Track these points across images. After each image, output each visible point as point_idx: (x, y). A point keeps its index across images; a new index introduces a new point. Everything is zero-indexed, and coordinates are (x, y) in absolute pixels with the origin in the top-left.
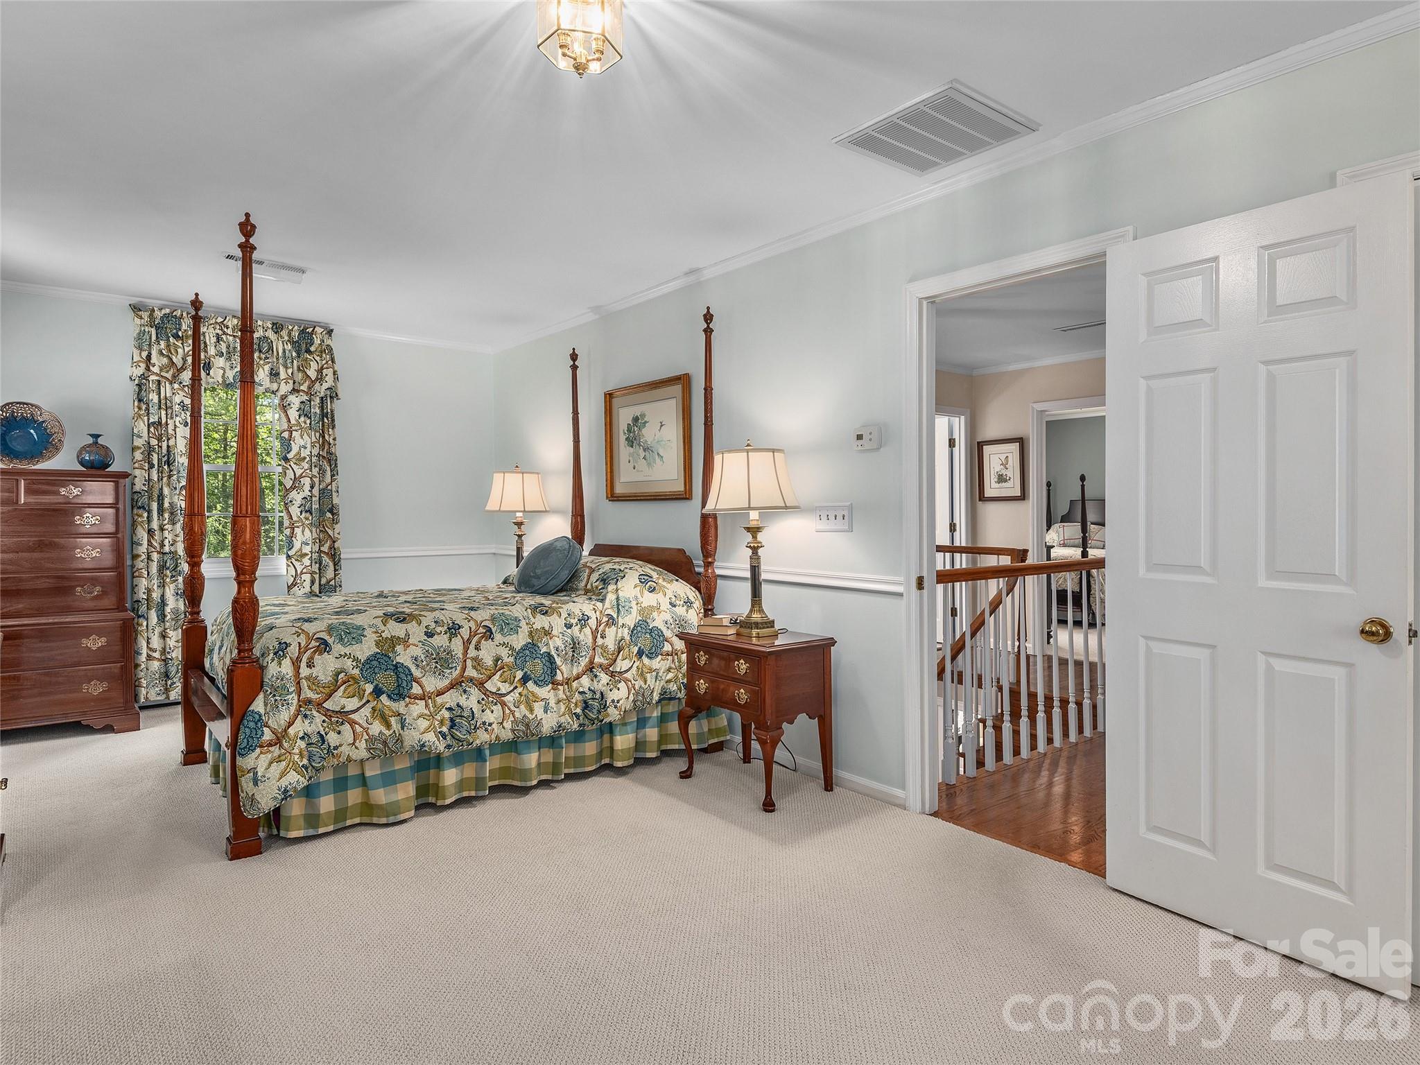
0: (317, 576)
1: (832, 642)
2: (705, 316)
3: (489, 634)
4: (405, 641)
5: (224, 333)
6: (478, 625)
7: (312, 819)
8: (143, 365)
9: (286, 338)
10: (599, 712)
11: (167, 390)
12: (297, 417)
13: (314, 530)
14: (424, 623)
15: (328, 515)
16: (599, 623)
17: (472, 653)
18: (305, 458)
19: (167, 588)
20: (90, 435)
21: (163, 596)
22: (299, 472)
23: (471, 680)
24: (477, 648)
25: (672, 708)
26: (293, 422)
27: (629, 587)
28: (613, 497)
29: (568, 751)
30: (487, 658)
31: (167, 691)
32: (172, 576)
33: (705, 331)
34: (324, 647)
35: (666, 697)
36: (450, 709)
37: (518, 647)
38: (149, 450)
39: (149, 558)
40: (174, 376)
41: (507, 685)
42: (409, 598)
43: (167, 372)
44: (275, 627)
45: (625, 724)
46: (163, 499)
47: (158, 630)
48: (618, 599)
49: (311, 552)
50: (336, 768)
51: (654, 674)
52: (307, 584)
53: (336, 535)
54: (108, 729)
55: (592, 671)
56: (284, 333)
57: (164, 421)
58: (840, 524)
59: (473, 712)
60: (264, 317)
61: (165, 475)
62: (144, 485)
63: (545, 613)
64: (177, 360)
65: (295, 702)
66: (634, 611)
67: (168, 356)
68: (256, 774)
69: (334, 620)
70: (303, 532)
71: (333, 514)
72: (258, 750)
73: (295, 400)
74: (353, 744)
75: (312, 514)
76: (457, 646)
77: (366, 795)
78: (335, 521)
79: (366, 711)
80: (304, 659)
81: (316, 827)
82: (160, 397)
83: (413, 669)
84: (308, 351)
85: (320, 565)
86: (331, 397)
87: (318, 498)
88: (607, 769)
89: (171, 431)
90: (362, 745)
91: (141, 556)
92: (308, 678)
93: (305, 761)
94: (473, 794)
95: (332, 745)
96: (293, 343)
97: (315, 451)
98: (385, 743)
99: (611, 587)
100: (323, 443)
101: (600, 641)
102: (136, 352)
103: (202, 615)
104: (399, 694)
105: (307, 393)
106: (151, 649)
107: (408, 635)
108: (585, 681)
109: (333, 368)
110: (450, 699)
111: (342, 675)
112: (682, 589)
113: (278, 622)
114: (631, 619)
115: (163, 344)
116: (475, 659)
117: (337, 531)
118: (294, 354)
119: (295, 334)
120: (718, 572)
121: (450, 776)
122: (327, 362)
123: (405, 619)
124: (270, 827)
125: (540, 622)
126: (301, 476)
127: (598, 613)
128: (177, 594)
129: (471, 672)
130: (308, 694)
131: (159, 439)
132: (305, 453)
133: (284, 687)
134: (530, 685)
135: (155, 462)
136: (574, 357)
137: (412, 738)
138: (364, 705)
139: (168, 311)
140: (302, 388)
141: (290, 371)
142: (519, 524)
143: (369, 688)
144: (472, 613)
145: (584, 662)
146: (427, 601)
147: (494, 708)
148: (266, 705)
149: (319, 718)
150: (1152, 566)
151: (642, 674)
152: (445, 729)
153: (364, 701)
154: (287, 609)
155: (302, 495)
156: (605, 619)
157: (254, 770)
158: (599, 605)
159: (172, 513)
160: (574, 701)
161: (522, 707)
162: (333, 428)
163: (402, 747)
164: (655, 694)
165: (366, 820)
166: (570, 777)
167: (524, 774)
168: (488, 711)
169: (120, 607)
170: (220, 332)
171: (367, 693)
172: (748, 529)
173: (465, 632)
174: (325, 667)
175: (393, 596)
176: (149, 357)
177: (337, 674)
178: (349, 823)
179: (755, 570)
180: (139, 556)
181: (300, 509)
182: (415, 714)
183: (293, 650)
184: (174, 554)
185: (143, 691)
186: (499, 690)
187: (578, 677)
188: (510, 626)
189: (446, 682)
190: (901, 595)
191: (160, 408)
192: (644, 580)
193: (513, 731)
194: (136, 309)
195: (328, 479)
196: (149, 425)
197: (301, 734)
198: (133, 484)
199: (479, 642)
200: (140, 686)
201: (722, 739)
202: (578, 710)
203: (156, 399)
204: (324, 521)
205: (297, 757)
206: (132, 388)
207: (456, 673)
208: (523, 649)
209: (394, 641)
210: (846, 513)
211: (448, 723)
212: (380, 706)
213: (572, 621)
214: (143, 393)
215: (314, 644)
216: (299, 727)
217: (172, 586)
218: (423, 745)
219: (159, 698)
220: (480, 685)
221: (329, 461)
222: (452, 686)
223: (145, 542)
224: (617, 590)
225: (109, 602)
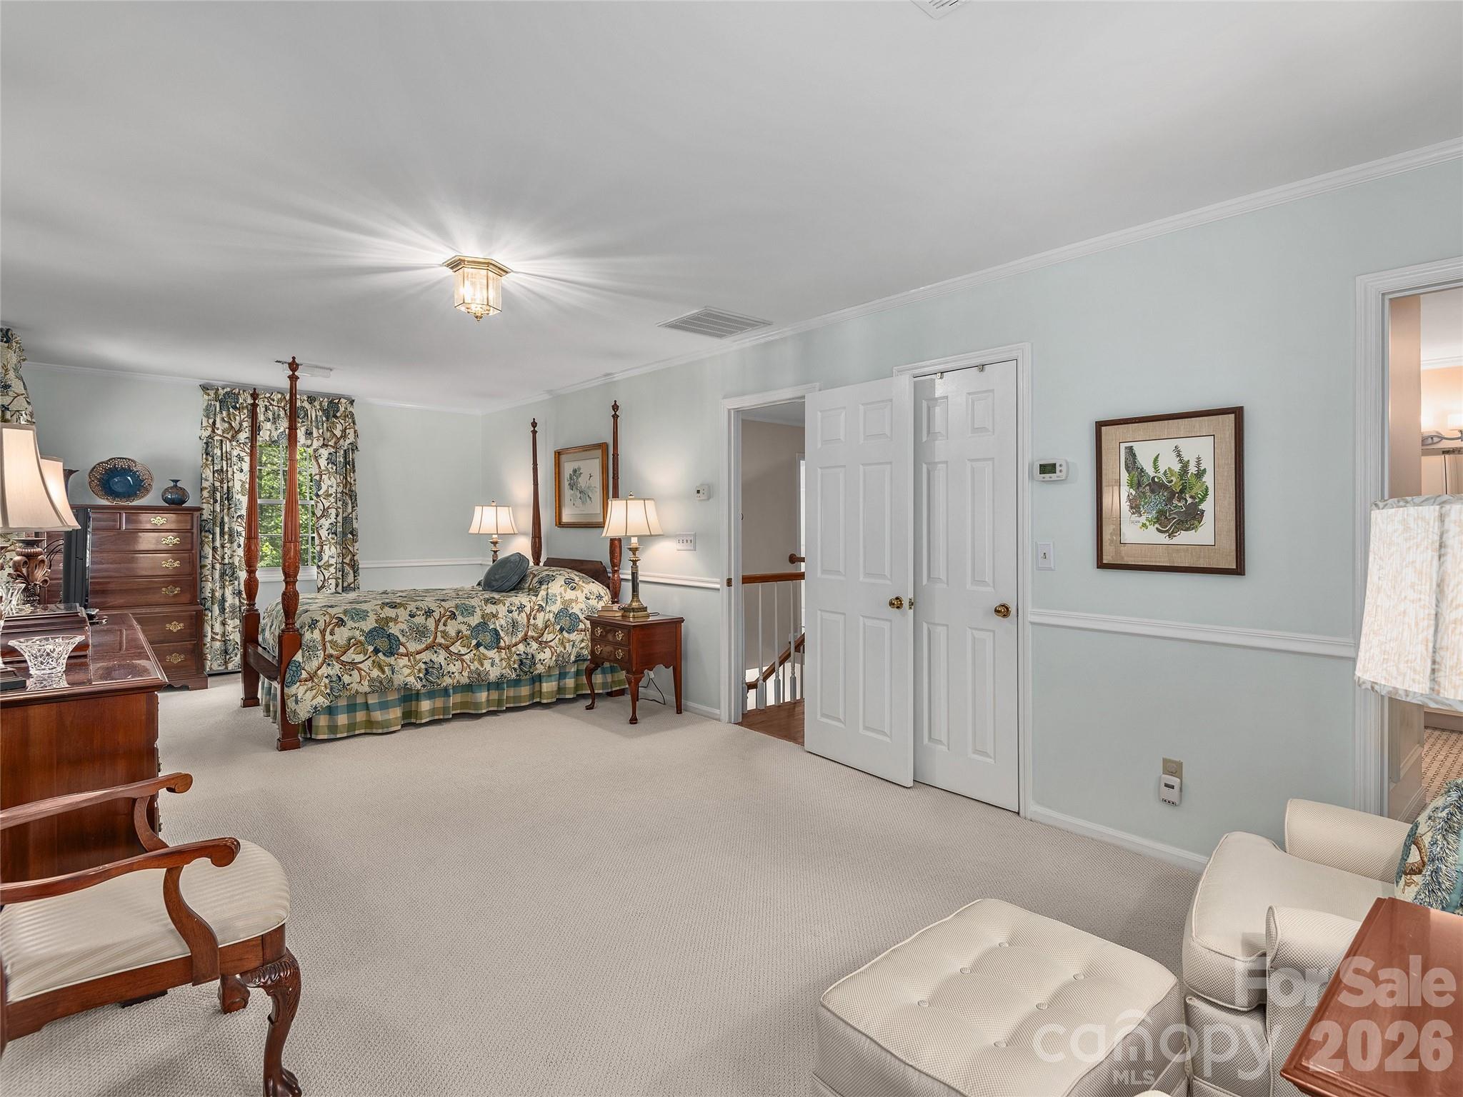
0: (340, 581)
1: (681, 620)
2: (613, 406)
3: (453, 616)
4: (395, 620)
5: (271, 404)
6: (446, 610)
7: (333, 728)
8: (210, 429)
9: (318, 407)
10: (530, 667)
11: (227, 446)
12: (326, 465)
13: (338, 547)
14: (409, 609)
15: (350, 536)
16: (532, 610)
17: (441, 628)
18: (332, 494)
19: (226, 589)
20: (172, 481)
21: (223, 595)
22: (327, 505)
23: (440, 645)
24: (445, 625)
25: (584, 666)
26: (323, 468)
27: (557, 587)
28: (560, 524)
29: (509, 692)
30: (452, 631)
31: (226, 663)
32: (230, 581)
33: (613, 416)
34: (341, 622)
35: (579, 659)
36: (425, 663)
37: (473, 624)
38: (214, 489)
39: (213, 567)
40: (233, 437)
41: (465, 649)
42: (404, 594)
43: (228, 433)
44: (309, 611)
45: (550, 676)
46: (224, 525)
47: (219, 619)
48: (547, 594)
49: (336, 563)
50: (349, 698)
51: (572, 643)
52: (333, 587)
53: (355, 551)
54: (185, 688)
55: (526, 641)
56: (316, 403)
57: (225, 469)
58: (690, 546)
59: (441, 665)
60: (303, 393)
61: (226, 507)
62: (210, 515)
63: (495, 603)
64: (235, 425)
65: (322, 655)
66: (559, 602)
67: (228, 422)
68: (297, 697)
69: (348, 607)
70: (330, 548)
71: (353, 536)
72: (298, 683)
73: (324, 453)
74: (360, 682)
75: (337, 535)
76: (431, 623)
77: (369, 715)
78: (354, 541)
79: (369, 662)
80: (328, 630)
81: (335, 733)
82: (222, 452)
83: (401, 638)
84: (335, 416)
85: (343, 572)
86: (352, 450)
87: (341, 524)
88: (539, 705)
89: (230, 476)
90: (366, 683)
91: (207, 566)
92: (330, 642)
93: (328, 691)
94: (441, 717)
95: (346, 683)
96: (323, 410)
97: (340, 490)
98: (381, 682)
99: (543, 587)
100: (346, 483)
101: (532, 621)
102: (205, 420)
103: (257, 607)
104: (390, 653)
105: (333, 447)
106: (214, 633)
107: (397, 616)
108: (521, 647)
109: (354, 428)
110: (426, 656)
111: (353, 640)
112: (596, 588)
113: (311, 608)
114: (556, 608)
115: (225, 413)
116: (443, 632)
117: (356, 548)
118: (324, 419)
119: (325, 404)
120: (622, 576)
121: (425, 705)
122: (349, 424)
123: (396, 606)
124: (305, 733)
125: (490, 609)
126: (329, 508)
127: (532, 603)
128: (234, 593)
129: (440, 640)
130: (330, 651)
131: (222, 482)
132: (332, 491)
133: (315, 646)
134: (482, 649)
135: (218, 498)
136: (534, 424)
137: (399, 679)
138: (368, 658)
139: (229, 389)
140: (330, 443)
141: (321, 431)
142: (495, 543)
143: (371, 648)
144: (443, 603)
145: (520, 635)
146: (414, 596)
147: (456, 663)
148: (303, 657)
149: (337, 666)
150: (824, 571)
151: (562, 643)
152: (421, 675)
153: (367, 657)
154: (317, 601)
155: (329, 521)
156: (537, 607)
157: (296, 696)
158: (534, 598)
159: (230, 535)
160: (513, 660)
161: (476, 663)
162: (354, 472)
163: (392, 685)
164: (572, 657)
165: (368, 731)
166: (509, 710)
167: (477, 705)
168: (451, 665)
169: (193, 602)
170: (268, 404)
171: (369, 652)
172: (630, 549)
173: (436, 615)
174: (342, 635)
175: (393, 593)
176: (214, 423)
177: (350, 640)
178: (357, 732)
179: (634, 575)
180: (206, 566)
181: (328, 532)
182: (401, 665)
183: (321, 625)
184: (232, 565)
185: (209, 663)
186: (460, 651)
187: (516, 645)
188: (469, 611)
189: (423, 646)
190: (718, 590)
191: (222, 459)
192: (568, 582)
193: (469, 677)
194: (205, 388)
195: (350, 510)
196: (214, 472)
197: (326, 675)
198: (201, 514)
199: (446, 621)
200: (206, 659)
201: (623, 687)
202: (516, 666)
203: (219, 453)
204: (346, 540)
205: (323, 688)
206: (201, 445)
207: (429, 641)
208: (477, 626)
209: (388, 620)
210: (692, 538)
211: (424, 671)
212: (378, 659)
213: (513, 608)
214: (210, 449)
215: (334, 620)
216: (324, 671)
217: (230, 588)
218: (406, 684)
219: (220, 668)
220: (447, 648)
221: (351, 496)
222: (427, 648)
223: (210, 556)
224: (548, 589)
225: (186, 598)
